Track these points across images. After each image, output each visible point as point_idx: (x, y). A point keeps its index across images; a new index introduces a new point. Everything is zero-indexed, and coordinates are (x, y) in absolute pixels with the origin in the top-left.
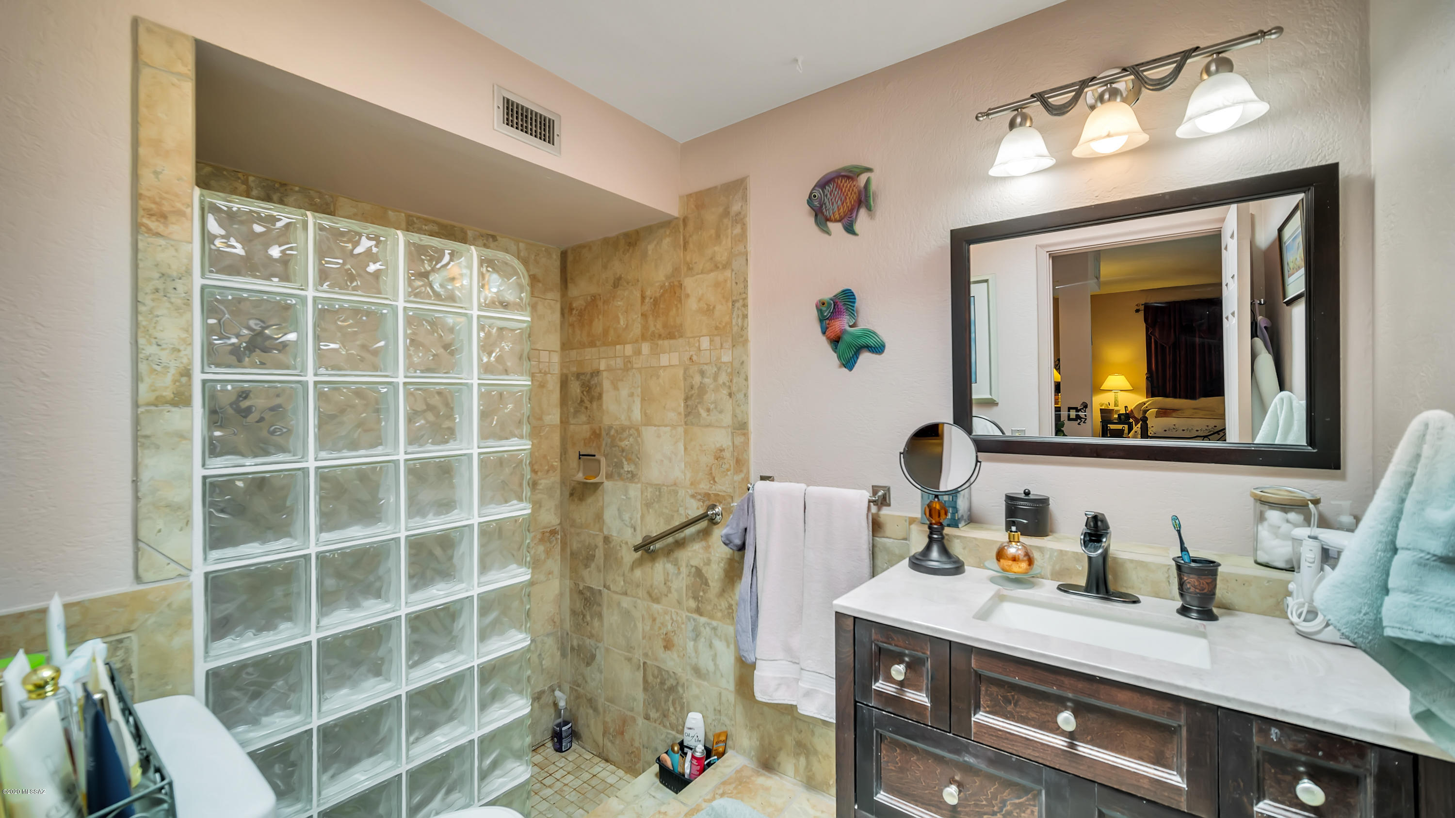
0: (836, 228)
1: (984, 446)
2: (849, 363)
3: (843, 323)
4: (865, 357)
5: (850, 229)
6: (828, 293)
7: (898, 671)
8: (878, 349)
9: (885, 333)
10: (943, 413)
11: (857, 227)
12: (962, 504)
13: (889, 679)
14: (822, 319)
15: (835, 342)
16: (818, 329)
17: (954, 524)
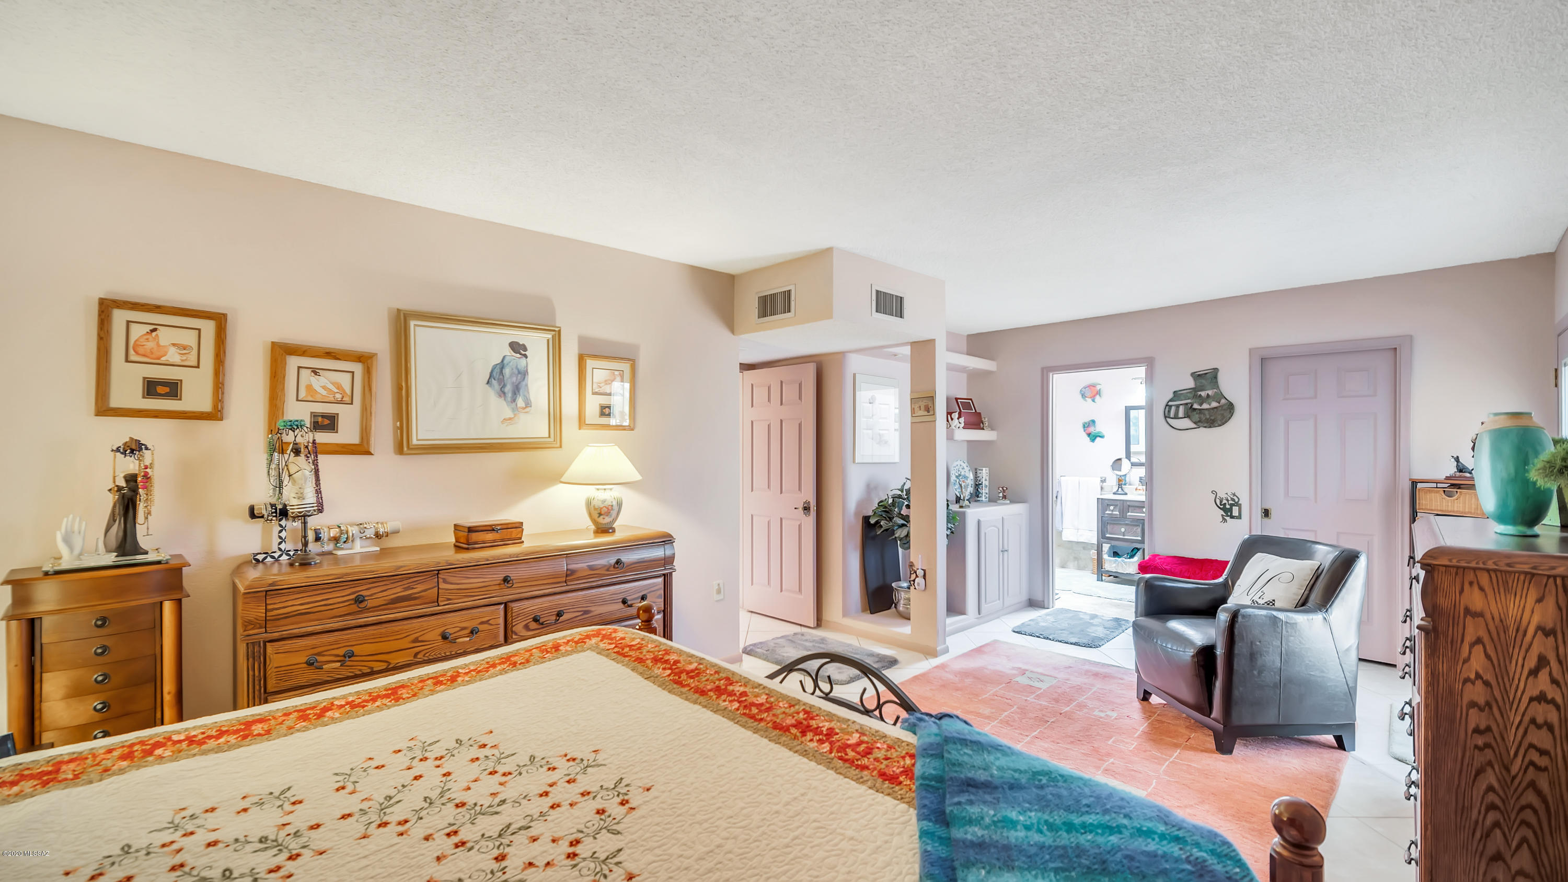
0: (1089, 400)
1: (1133, 464)
2: (1093, 440)
3: (1091, 429)
4: (1098, 439)
5: (1093, 401)
6: (1087, 420)
7: (1112, 508)
8: (1102, 437)
9: (1104, 433)
10: (1123, 455)
11: (1096, 400)
12: (1127, 479)
13: (1110, 510)
14: (1084, 427)
15: (1089, 435)
16: (1082, 430)
17: (1125, 485)
